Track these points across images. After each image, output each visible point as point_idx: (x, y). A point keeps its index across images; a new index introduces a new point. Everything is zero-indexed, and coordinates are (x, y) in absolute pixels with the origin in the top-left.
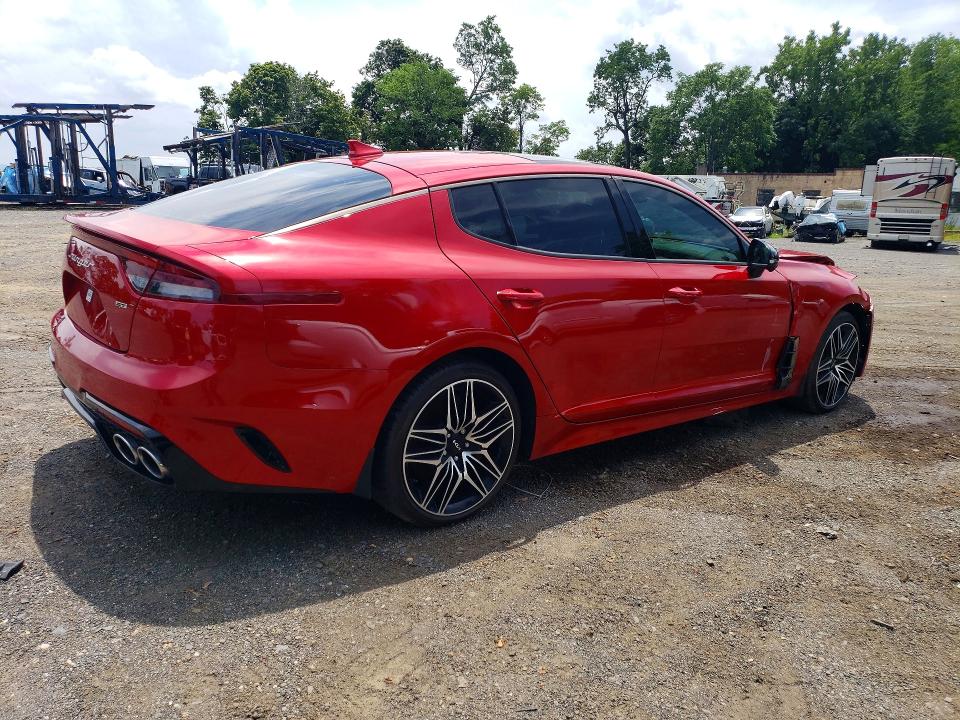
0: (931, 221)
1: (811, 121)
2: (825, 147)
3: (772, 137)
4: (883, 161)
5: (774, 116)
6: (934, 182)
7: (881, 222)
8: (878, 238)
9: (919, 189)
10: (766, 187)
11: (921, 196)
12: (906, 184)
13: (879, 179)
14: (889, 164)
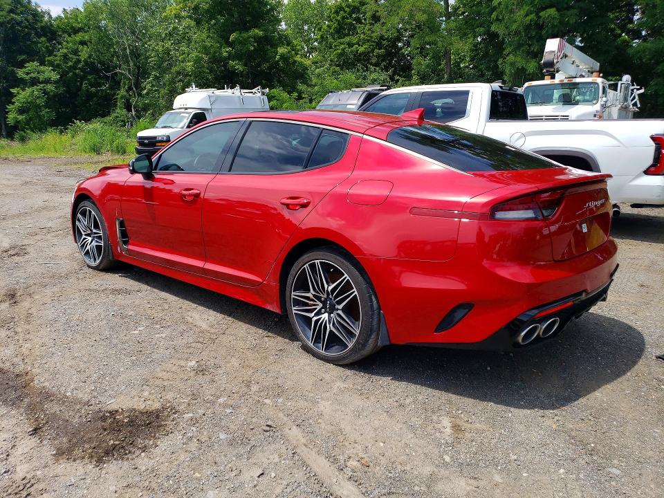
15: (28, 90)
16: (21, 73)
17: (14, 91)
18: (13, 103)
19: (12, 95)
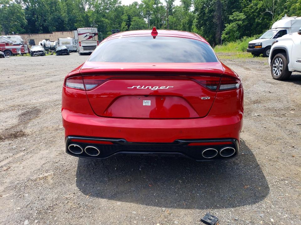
0: (96, 46)
1: (36, 16)
2: (43, 25)
3: (25, 21)
4: (79, 29)
5: (24, 14)
6: (94, 35)
7: (83, 47)
8: (83, 52)
9: (91, 37)
10: (31, 39)
11: (91, 39)
12: (87, 36)
13: (79, 34)
14: (81, 30)
15: (231, 24)
16: (231, 18)
17: (226, 25)
18: (225, 30)
19: (225, 27)
